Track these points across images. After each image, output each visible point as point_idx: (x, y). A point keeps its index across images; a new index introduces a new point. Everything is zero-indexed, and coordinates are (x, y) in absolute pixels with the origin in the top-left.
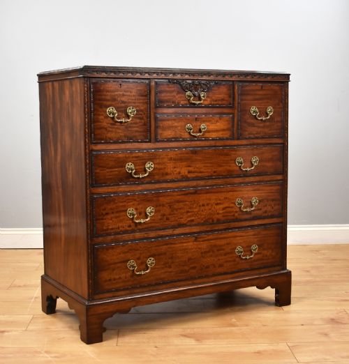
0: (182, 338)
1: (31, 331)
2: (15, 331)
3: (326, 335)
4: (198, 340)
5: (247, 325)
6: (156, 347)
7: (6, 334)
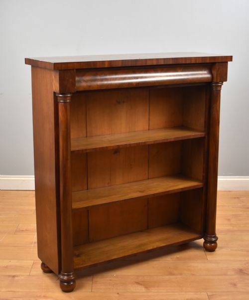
0: (136, 285)
1: (33, 276)
2: (22, 276)
3: (235, 285)
4: (146, 287)
5: (181, 274)
6: (118, 294)
7: (16, 278)
